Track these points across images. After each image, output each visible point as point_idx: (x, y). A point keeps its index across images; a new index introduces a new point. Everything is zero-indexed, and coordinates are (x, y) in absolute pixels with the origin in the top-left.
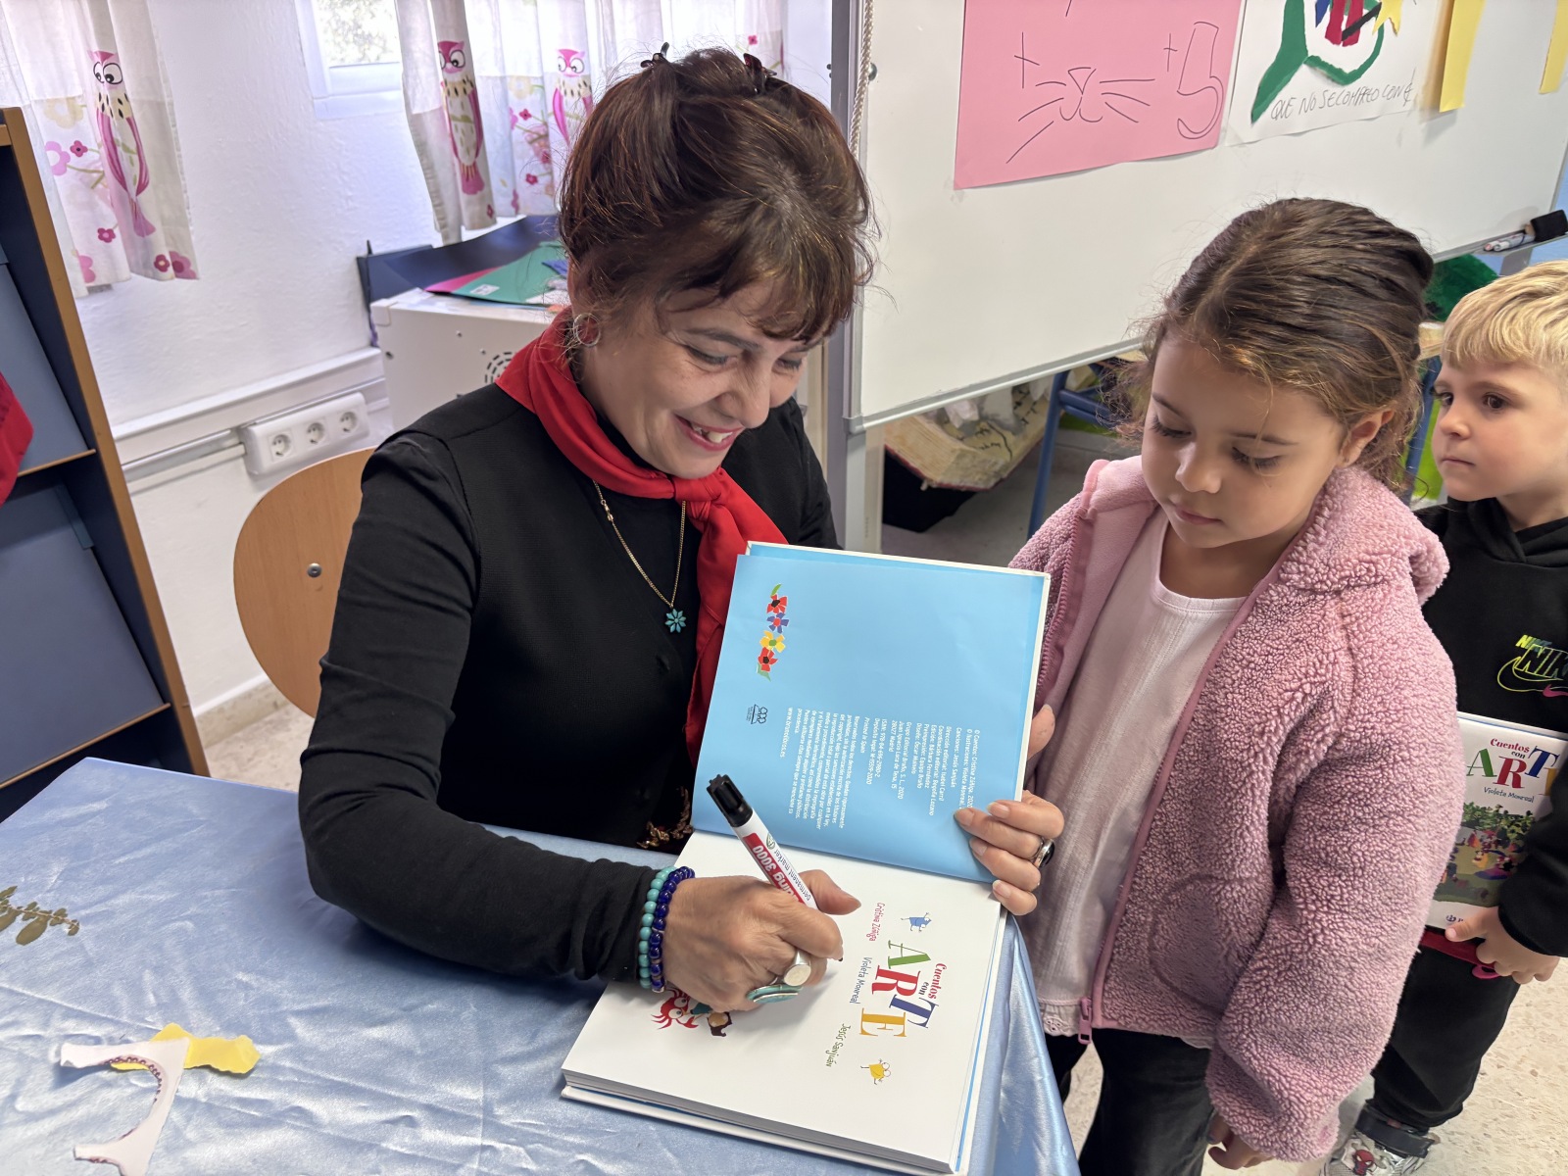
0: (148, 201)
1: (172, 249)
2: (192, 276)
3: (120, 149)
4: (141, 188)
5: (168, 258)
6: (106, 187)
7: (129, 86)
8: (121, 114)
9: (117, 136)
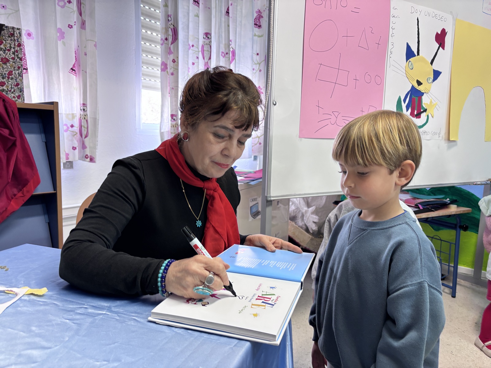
0: (87, 141)
1: (91, 155)
2: (94, 162)
3: (83, 128)
4: (86, 137)
5: (89, 156)
6: (77, 136)
7: (88, 112)
8: (85, 118)
9: (83, 124)
